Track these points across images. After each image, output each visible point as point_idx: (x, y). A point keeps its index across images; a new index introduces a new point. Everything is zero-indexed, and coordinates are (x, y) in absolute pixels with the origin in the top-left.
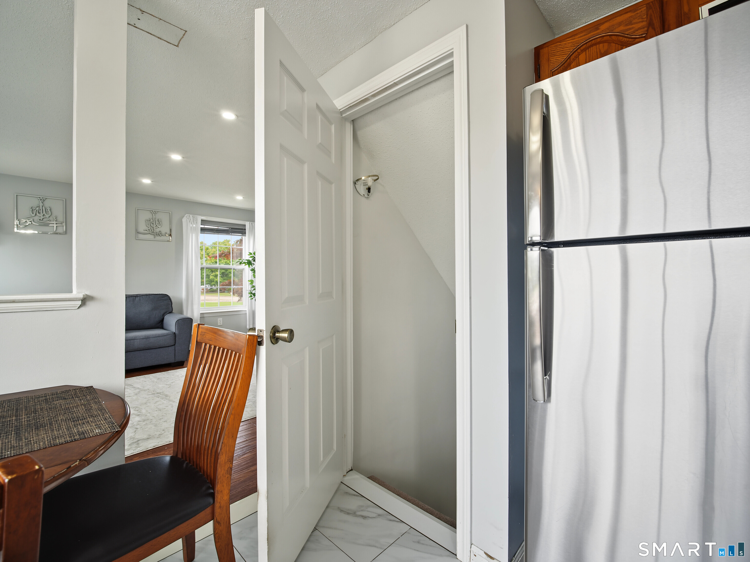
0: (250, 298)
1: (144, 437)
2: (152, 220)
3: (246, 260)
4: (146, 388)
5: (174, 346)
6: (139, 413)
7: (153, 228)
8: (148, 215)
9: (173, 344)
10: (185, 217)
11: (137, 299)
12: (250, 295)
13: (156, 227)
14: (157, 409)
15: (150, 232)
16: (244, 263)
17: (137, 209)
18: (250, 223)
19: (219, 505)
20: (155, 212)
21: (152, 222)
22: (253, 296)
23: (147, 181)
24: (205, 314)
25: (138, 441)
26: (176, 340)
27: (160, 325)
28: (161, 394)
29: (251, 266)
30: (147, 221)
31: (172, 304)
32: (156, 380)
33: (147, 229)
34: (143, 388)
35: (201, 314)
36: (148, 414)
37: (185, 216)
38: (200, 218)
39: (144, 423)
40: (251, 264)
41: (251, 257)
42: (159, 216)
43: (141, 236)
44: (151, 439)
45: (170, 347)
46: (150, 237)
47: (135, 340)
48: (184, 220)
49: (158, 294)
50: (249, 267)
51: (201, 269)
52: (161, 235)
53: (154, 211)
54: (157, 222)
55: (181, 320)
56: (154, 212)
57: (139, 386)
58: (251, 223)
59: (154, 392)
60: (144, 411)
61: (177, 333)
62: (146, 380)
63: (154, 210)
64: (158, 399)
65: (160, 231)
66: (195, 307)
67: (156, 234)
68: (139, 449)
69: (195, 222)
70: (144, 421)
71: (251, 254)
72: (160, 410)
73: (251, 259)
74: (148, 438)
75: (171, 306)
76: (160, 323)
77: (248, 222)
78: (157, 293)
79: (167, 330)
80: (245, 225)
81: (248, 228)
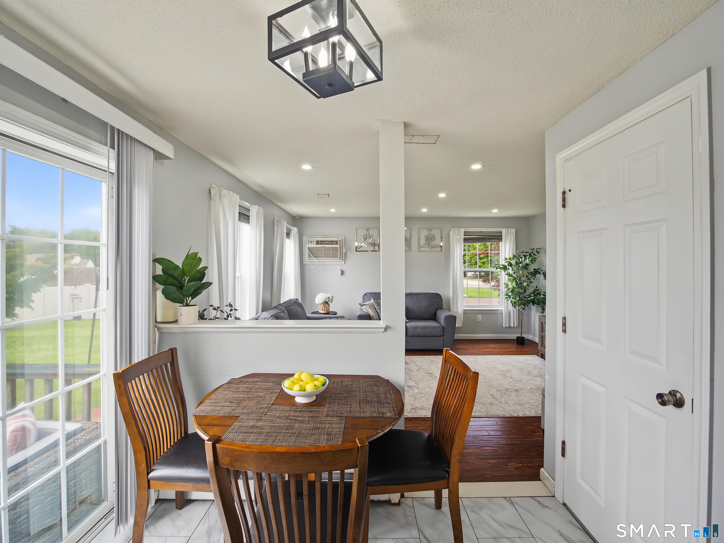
0: (506, 299)
1: (419, 407)
2: (429, 236)
3: (502, 265)
4: (423, 367)
5: (443, 336)
6: (417, 387)
7: (430, 242)
8: (426, 233)
9: (442, 335)
10: (451, 232)
12: (506, 297)
13: (432, 241)
14: (429, 387)
15: (428, 246)
16: (500, 268)
17: (419, 228)
18: (506, 230)
19: (452, 481)
22: (509, 298)
23: (424, 210)
24: (467, 311)
25: (416, 408)
26: (445, 332)
27: (434, 317)
28: (432, 375)
29: (506, 271)
30: (425, 237)
31: (442, 302)
32: (430, 362)
33: (426, 243)
34: (422, 366)
35: (464, 310)
36: (423, 389)
37: (452, 230)
38: (463, 231)
39: (420, 396)
40: (507, 269)
41: (506, 262)
42: (433, 232)
43: (421, 249)
44: (424, 410)
45: (440, 337)
46: (427, 249)
48: (451, 234)
49: (433, 293)
50: (505, 271)
51: (464, 272)
52: (434, 247)
54: (432, 237)
55: (448, 317)
56: (430, 230)
57: (419, 365)
59: (428, 372)
60: (421, 386)
61: (445, 326)
62: (423, 360)
63: (430, 228)
64: (430, 378)
65: (434, 244)
66: (459, 305)
67: (432, 246)
68: (416, 414)
69: (459, 234)
70: (420, 393)
71: (506, 259)
72: (431, 388)
73: (506, 264)
74: (421, 408)
75: (442, 303)
76: (434, 315)
77: (504, 229)
79: (439, 323)
80: (501, 232)
81: (504, 234)
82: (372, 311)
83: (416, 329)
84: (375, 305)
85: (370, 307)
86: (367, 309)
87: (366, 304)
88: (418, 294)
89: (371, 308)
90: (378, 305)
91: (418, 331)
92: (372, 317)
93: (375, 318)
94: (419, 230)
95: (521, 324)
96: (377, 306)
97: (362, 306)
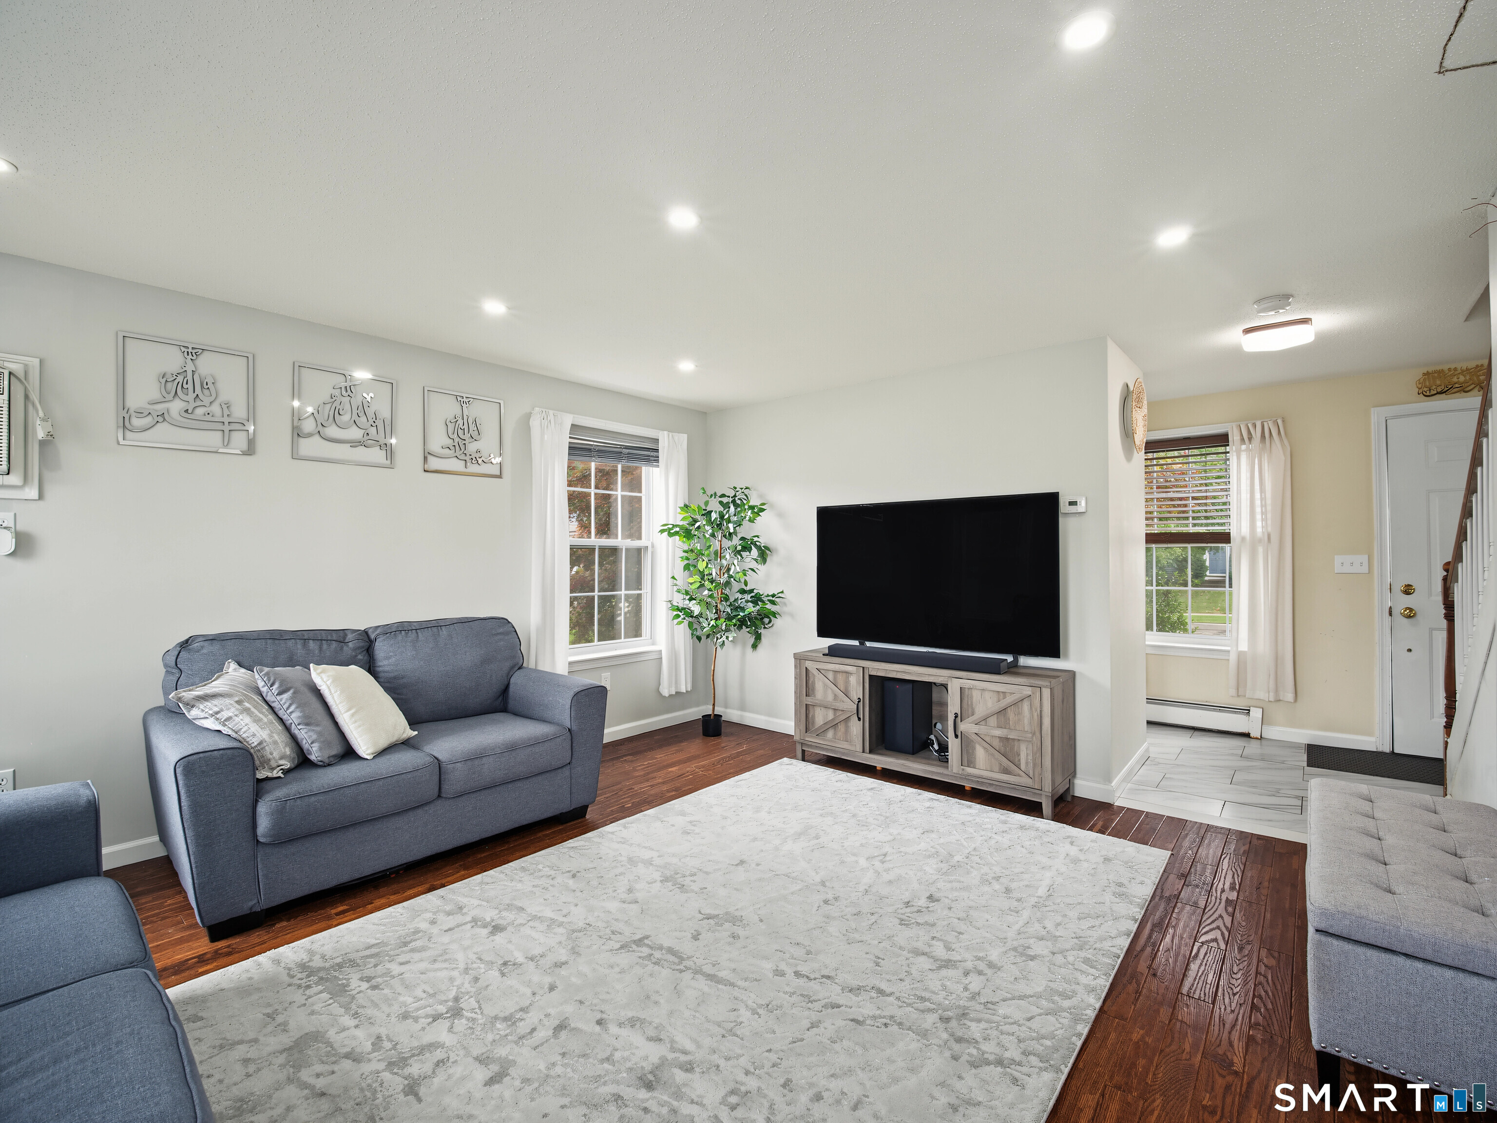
0: (675, 618)
2: (460, 422)
5: (572, 766)
7: (464, 442)
8: (450, 409)
9: (569, 761)
10: (536, 416)
11: (444, 632)
12: (675, 613)
13: (470, 441)
15: (457, 454)
17: (426, 389)
18: (668, 435)
20: (467, 400)
21: (461, 426)
22: (682, 616)
24: (576, 665)
26: (575, 749)
30: (448, 424)
31: (520, 644)
33: (449, 442)
35: (570, 663)
37: (539, 411)
38: (568, 420)
42: (474, 411)
43: (435, 463)
45: (560, 771)
46: (456, 465)
47: (484, 759)
48: (534, 423)
51: (570, 551)
52: (480, 461)
53: (464, 398)
54: (472, 427)
56: (463, 401)
58: (671, 434)
61: (574, 728)
63: (464, 396)
65: (478, 451)
67: (471, 457)
69: (557, 431)
75: (520, 649)
76: (499, 696)
77: (664, 433)
78: (482, 616)
79: (546, 722)
80: (656, 441)
81: (663, 446)
82: (257, 721)
83: (476, 762)
84: (264, 690)
85: (239, 702)
86: (225, 715)
87: (214, 690)
88: (436, 626)
89: (247, 711)
90: (284, 688)
91: (490, 769)
92: (259, 751)
93: (271, 754)
94: (426, 393)
95: (712, 682)
96: (279, 694)
97: (193, 706)
